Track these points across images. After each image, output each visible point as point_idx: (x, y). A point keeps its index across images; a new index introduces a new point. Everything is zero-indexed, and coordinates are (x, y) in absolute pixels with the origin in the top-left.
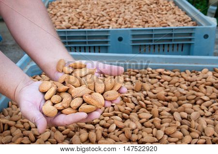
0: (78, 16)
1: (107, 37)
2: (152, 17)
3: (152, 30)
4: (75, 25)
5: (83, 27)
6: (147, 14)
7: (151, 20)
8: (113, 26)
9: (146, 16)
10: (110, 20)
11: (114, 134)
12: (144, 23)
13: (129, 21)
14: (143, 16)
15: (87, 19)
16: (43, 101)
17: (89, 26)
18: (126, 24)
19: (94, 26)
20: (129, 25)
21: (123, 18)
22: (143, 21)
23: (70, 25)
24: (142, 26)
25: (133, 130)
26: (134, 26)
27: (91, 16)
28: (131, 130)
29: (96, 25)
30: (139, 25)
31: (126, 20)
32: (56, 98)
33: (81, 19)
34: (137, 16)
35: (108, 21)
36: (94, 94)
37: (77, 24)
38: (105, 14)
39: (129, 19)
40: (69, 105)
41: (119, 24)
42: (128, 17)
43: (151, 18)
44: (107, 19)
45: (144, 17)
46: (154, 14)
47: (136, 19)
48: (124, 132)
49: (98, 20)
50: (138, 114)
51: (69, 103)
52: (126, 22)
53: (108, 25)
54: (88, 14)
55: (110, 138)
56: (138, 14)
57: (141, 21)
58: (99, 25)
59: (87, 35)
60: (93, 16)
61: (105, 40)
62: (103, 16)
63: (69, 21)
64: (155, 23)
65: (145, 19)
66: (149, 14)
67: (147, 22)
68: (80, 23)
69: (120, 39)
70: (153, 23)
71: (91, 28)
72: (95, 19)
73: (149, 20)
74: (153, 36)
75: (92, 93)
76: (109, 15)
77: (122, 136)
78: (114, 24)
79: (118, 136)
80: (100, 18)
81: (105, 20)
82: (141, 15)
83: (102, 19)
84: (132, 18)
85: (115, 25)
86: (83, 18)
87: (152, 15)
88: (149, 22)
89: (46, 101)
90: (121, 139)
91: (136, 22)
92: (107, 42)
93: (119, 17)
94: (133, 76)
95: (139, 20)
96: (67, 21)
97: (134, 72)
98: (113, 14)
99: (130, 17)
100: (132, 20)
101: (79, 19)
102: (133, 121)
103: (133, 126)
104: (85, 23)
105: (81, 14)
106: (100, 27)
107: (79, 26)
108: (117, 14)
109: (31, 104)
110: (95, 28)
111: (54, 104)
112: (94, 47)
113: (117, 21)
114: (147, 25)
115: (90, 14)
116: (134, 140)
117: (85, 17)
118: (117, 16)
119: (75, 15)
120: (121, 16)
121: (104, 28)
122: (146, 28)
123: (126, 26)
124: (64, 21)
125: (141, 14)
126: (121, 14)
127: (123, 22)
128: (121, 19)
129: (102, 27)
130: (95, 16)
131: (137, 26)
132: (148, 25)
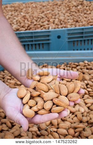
0: (23, 19)
1: (48, 36)
2: (81, 17)
3: (83, 29)
4: (23, 27)
5: (29, 28)
6: (76, 15)
7: (80, 19)
8: (52, 26)
9: (75, 16)
10: (49, 21)
11: (69, 118)
12: (75, 22)
13: (63, 22)
14: (73, 17)
15: (30, 21)
16: (22, 105)
17: (34, 27)
18: (61, 24)
19: (37, 27)
20: (64, 25)
21: (58, 19)
22: (74, 21)
23: (19, 27)
24: (74, 25)
25: (83, 113)
26: (69, 26)
27: (33, 18)
28: (81, 114)
29: (39, 26)
30: (72, 25)
31: (61, 20)
32: (32, 102)
33: (26, 21)
34: (69, 17)
35: (47, 22)
36: (61, 97)
37: (24, 26)
38: (44, 16)
39: (63, 20)
40: (42, 107)
41: (56, 24)
42: (62, 18)
43: (79, 18)
44: (46, 20)
45: (75, 18)
46: (81, 14)
47: (68, 19)
48: (76, 116)
49: (39, 22)
50: (84, 100)
51: (42, 105)
52: (61, 22)
53: (48, 26)
54: (31, 17)
55: (66, 121)
56: (69, 15)
57: (73, 21)
58: (41, 26)
59: (33, 35)
60: (35, 18)
61: (47, 38)
62: (43, 18)
63: (17, 23)
64: (84, 23)
65: (75, 19)
66: (78, 14)
67: (77, 21)
68: (27, 25)
69: (59, 37)
70: (82, 22)
71: (36, 29)
72: (36, 21)
73: (79, 20)
74: (84, 33)
75: (59, 96)
76: (47, 16)
77: (75, 118)
78: (52, 24)
79: (72, 119)
80: (40, 20)
81: (45, 22)
82: (71, 16)
83: (42, 20)
84: (65, 19)
85: (54, 26)
86: (28, 21)
87: (80, 15)
88: (79, 21)
89: (24, 105)
90: (75, 121)
91: (69, 22)
92: (49, 40)
93: (55, 18)
94: (75, 68)
95: (70, 20)
96: (15, 23)
97: (74, 65)
98: (50, 16)
99: (64, 18)
100: (66, 21)
101: (24, 21)
102: (81, 106)
103: (82, 110)
104: (30, 25)
105: (25, 17)
106: (42, 28)
107: (26, 28)
108: (53, 15)
109: (14, 109)
110: (38, 28)
111: (31, 107)
112: (39, 44)
113: (54, 21)
114: (77, 24)
115: (32, 16)
116: (84, 121)
117: (29, 19)
118: (53, 17)
119: (21, 18)
120: (56, 17)
121: (45, 28)
122: (77, 27)
123: (62, 26)
124: (13, 23)
125: (71, 14)
126: (56, 15)
127: (59, 22)
128: (57, 20)
129: (44, 28)
130: (36, 18)
131: (70, 25)
132: (79, 24)
